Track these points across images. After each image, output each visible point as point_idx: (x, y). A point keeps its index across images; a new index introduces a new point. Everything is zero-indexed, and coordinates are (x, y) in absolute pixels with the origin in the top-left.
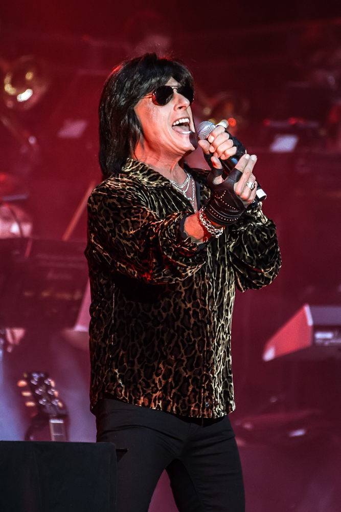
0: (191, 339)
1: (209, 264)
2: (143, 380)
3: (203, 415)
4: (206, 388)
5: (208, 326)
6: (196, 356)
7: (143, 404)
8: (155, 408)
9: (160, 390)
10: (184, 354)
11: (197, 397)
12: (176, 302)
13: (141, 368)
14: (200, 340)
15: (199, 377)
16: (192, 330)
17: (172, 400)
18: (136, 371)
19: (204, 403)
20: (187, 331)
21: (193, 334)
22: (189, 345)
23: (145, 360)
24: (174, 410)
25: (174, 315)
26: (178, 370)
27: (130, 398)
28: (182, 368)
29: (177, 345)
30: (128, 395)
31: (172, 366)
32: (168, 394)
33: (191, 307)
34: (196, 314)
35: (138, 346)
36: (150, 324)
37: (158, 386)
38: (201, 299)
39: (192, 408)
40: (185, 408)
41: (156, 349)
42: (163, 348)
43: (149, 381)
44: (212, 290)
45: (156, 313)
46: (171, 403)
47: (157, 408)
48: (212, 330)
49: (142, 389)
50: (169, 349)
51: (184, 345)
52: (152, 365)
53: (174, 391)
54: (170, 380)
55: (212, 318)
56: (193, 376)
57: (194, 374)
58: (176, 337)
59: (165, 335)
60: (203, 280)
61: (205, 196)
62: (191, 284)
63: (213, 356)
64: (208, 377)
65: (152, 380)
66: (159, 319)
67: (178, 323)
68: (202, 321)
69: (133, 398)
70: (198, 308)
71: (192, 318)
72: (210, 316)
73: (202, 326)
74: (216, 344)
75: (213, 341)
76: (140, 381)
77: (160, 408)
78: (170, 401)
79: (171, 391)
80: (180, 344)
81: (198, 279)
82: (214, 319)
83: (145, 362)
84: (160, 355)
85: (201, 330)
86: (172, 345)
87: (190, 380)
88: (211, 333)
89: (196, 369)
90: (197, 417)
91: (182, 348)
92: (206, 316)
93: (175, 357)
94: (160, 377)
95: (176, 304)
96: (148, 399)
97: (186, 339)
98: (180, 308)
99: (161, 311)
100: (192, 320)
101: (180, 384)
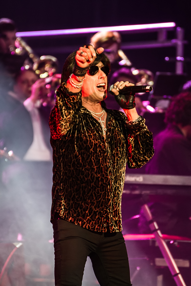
0: (99, 192)
1: (109, 155)
2: (73, 209)
3: (102, 231)
4: (105, 217)
5: (109, 186)
6: (101, 201)
7: (71, 221)
8: (77, 224)
9: (81, 216)
10: (95, 199)
11: (100, 221)
12: (92, 173)
13: (73, 203)
14: (104, 193)
15: (102, 212)
16: (100, 187)
17: (86, 222)
18: (71, 205)
19: (103, 225)
20: (97, 188)
21: (100, 190)
22: (98, 195)
23: (75, 200)
24: (87, 227)
25: (91, 180)
26: (92, 208)
27: (65, 216)
28: (93, 206)
29: (92, 195)
30: (64, 215)
31: (89, 205)
32: (85, 219)
33: (100, 176)
34: (102, 180)
35: (73, 192)
36: (79, 182)
37: (80, 214)
38: (105, 173)
39: (96, 227)
40: (93, 226)
41: (81, 195)
42: (85, 195)
43: (76, 211)
44: (110, 168)
45: (82, 177)
46: (86, 224)
47: (78, 224)
48: (111, 188)
49: (72, 213)
50: (88, 197)
51: (95, 195)
52: (78, 203)
53: (88, 217)
54: (87, 212)
55: (111, 182)
56: (99, 211)
57: (100, 210)
58: (92, 191)
59: (86, 189)
60: (106, 163)
61: (111, 122)
62: (99, 165)
63: (110, 201)
64: (106, 212)
65: (78, 210)
66: (83, 180)
67: (93, 184)
68: (105, 184)
69: (67, 217)
70: (103, 177)
71: (100, 182)
72: (110, 181)
73: (105, 186)
74: (112, 196)
75: (111, 194)
76: (72, 209)
77: (79, 225)
78: (86, 223)
79: (87, 217)
80: (94, 195)
81: (103, 162)
82: (112, 183)
83: (75, 201)
84: (83, 199)
85: (104, 188)
86: (89, 195)
87: (97, 213)
88: (110, 190)
89: (101, 207)
90: (99, 231)
91: (94, 196)
92: (108, 181)
93: (91, 201)
94: (82, 210)
95: (92, 175)
96: (74, 219)
97: (97, 192)
98: (94, 176)
99: (85, 177)
100: (100, 183)
101: (92, 214)
